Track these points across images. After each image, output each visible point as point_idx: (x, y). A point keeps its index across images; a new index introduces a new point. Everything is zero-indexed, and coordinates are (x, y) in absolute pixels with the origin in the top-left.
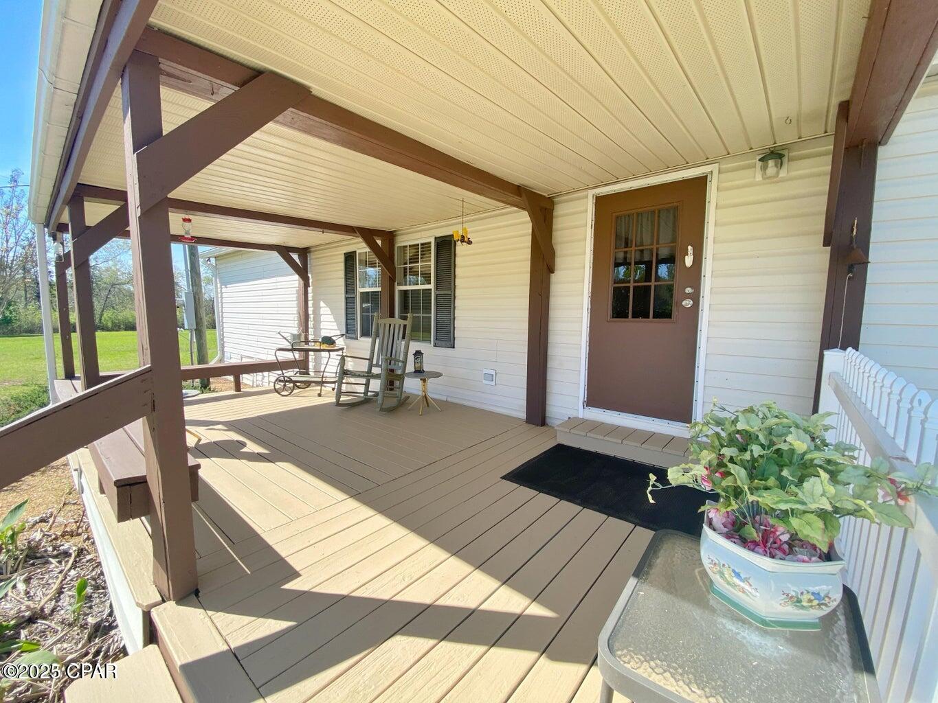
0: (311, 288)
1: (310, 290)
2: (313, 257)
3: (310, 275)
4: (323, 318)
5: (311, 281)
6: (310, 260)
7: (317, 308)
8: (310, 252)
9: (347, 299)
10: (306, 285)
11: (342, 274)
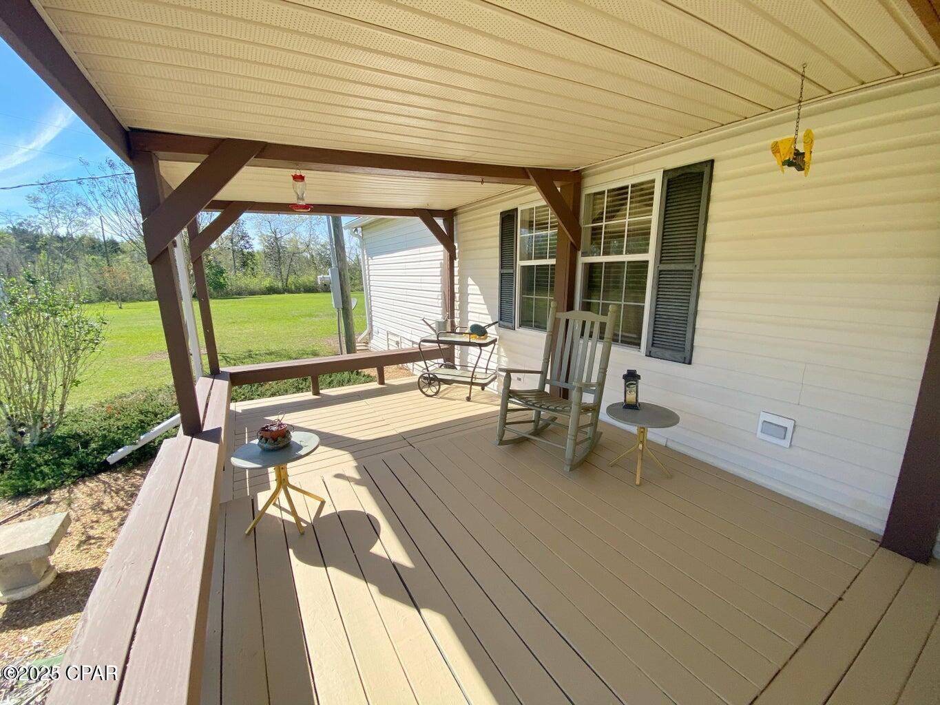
0: (457, 260)
1: (456, 263)
2: (460, 221)
3: (456, 245)
4: (470, 298)
5: (457, 251)
6: (457, 224)
7: (464, 286)
8: (456, 215)
9: (502, 275)
10: (452, 258)
11: (496, 242)
